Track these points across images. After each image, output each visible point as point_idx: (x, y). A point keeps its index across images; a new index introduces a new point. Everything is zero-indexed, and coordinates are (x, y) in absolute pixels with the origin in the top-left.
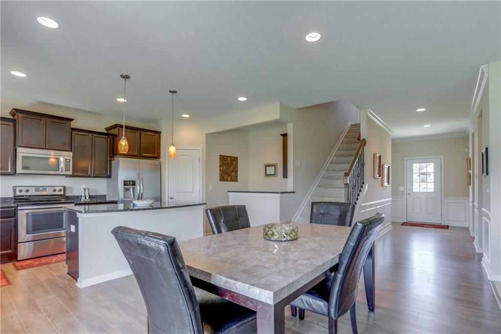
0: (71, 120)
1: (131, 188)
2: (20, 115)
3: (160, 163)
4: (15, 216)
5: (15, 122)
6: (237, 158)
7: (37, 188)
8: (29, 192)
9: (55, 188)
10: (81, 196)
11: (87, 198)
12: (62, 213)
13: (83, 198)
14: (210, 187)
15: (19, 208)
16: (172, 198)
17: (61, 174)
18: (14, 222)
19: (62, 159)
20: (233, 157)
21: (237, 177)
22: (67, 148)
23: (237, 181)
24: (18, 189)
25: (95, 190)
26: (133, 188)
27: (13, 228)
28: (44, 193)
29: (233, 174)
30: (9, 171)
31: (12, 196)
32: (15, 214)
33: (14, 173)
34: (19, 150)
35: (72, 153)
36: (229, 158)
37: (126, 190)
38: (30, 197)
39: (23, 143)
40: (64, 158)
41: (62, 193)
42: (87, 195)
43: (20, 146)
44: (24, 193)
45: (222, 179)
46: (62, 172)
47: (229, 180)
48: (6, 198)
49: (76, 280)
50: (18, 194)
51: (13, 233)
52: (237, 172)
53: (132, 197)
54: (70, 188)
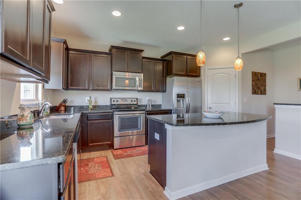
0: (142, 51)
1: (181, 99)
2: (114, 49)
3: (201, 80)
4: (112, 119)
5: (112, 55)
6: (266, 74)
7: (122, 99)
8: (118, 102)
9: (132, 99)
10: (147, 105)
11: (150, 107)
12: (138, 118)
13: (148, 107)
14: (245, 100)
15: (115, 113)
16: (211, 108)
17: (137, 89)
18: (112, 123)
19: (137, 79)
20: (263, 73)
21: (265, 90)
22: (140, 71)
23: (266, 94)
24: (113, 100)
25: (155, 101)
26: (183, 100)
27: (111, 127)
28: (126, 103)
29: (262, 88)
30: (109, 88)
31: (109, 105)
32: (112, 117)
33: (111, 89)
34: (114, 73)
35: (142, 74)
36: (260, 74)
37: (178, 101)
38: (119, 105)
39: (116, 68)
40: (139, 78)
41: (136, 103)
42: (150, 104)
43: (114, 71)
44: (115, 103)
45: (254, 92)
46: (137, 88)
47: (259, 93)
48: (107, 105)
49: (164, 188)
50: (113, 103)
51: (111, 130)
52: (265, 86)
53: (182, 107)
54: (140, 99)
